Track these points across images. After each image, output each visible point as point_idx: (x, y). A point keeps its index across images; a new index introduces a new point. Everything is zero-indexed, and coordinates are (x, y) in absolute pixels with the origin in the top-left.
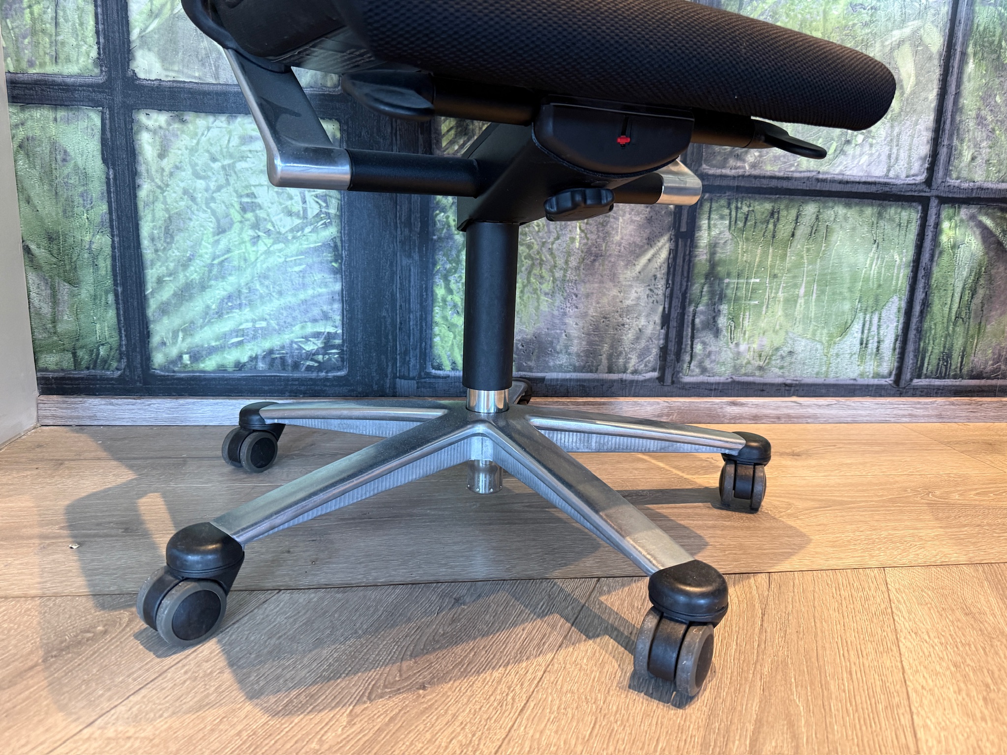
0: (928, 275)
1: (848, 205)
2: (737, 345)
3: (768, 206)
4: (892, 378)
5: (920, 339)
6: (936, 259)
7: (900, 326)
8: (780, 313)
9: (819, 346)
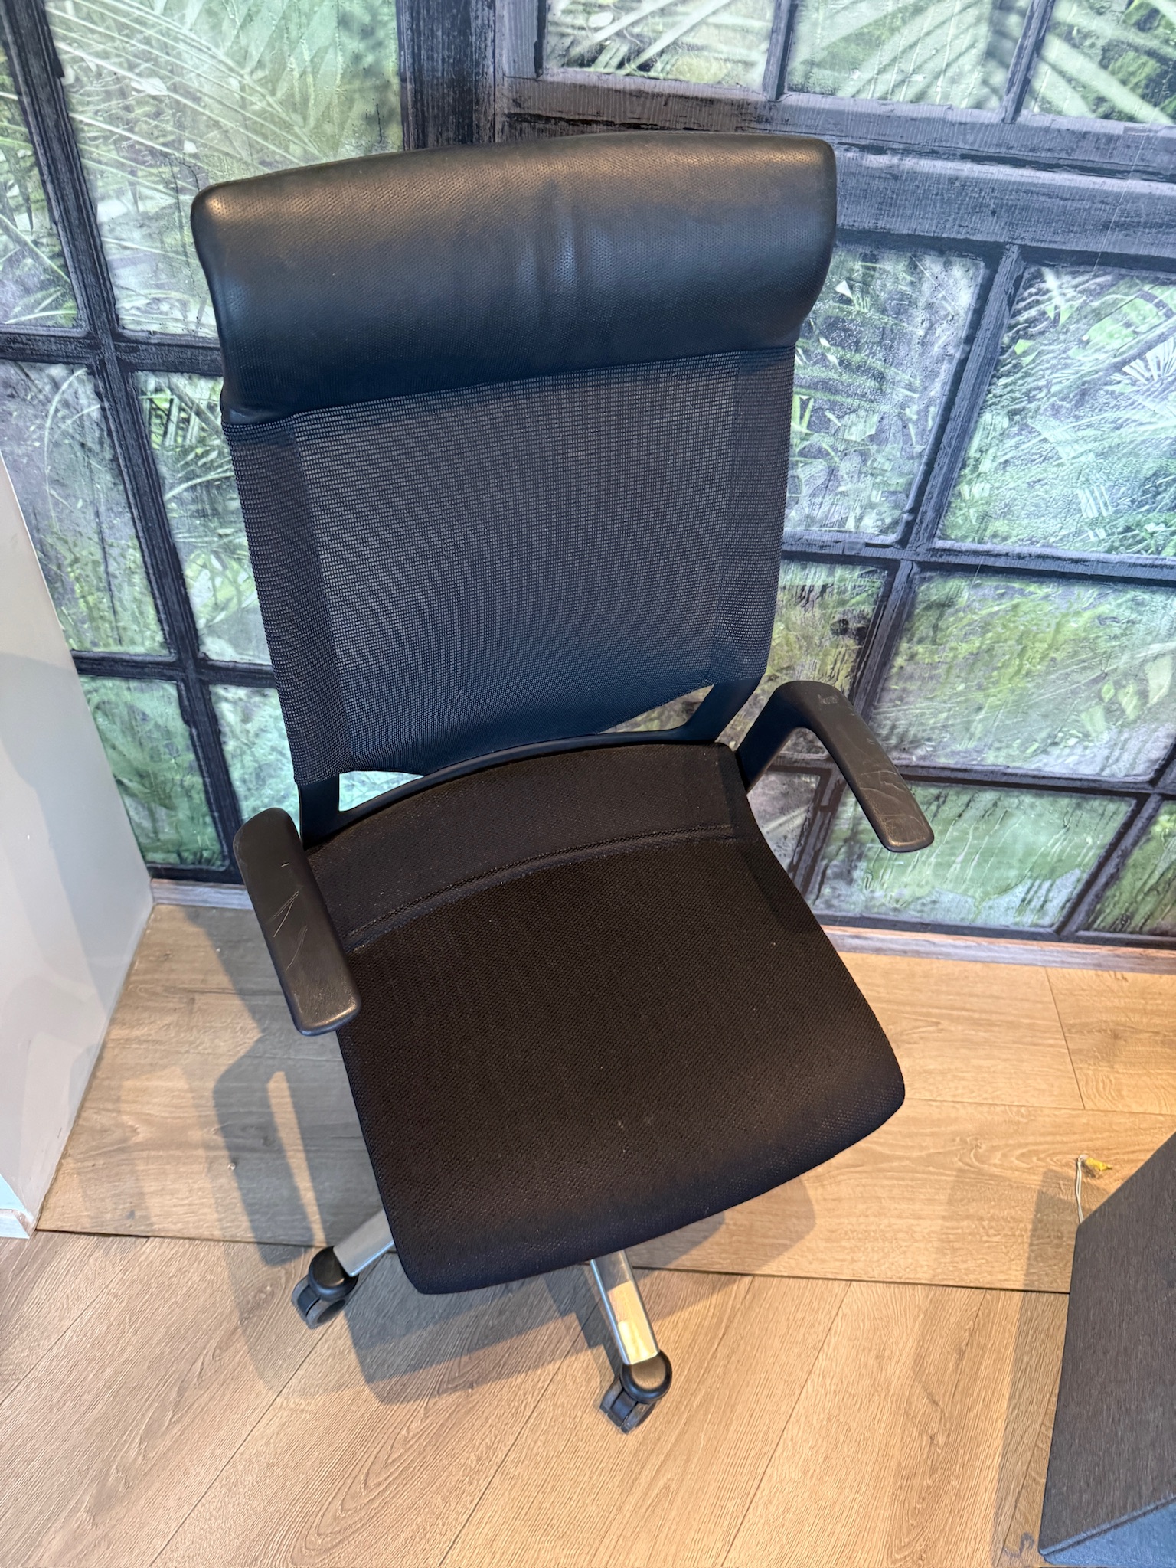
0: (1126, 855)
1: (1041, 796)
2: (872, 892)
3: (934, 791)
4: (1054, 928)
5: (1098, 903)
6: (1141, 843)
7: (1076, 892)
8: (929, 872)
9: (969, 900)
